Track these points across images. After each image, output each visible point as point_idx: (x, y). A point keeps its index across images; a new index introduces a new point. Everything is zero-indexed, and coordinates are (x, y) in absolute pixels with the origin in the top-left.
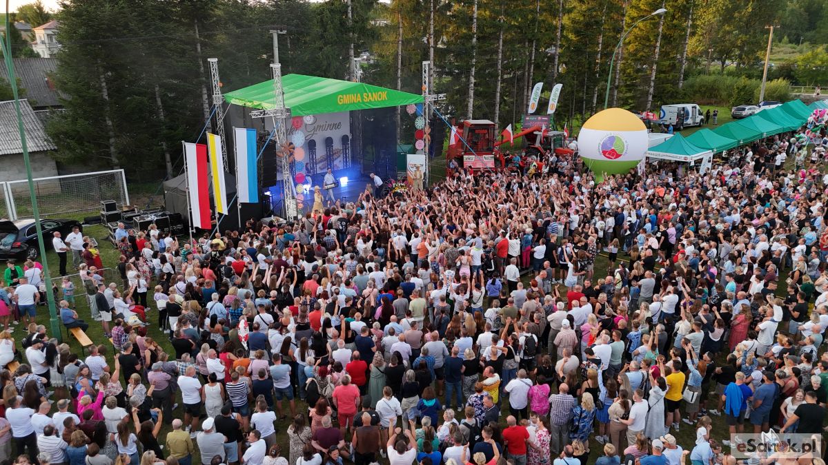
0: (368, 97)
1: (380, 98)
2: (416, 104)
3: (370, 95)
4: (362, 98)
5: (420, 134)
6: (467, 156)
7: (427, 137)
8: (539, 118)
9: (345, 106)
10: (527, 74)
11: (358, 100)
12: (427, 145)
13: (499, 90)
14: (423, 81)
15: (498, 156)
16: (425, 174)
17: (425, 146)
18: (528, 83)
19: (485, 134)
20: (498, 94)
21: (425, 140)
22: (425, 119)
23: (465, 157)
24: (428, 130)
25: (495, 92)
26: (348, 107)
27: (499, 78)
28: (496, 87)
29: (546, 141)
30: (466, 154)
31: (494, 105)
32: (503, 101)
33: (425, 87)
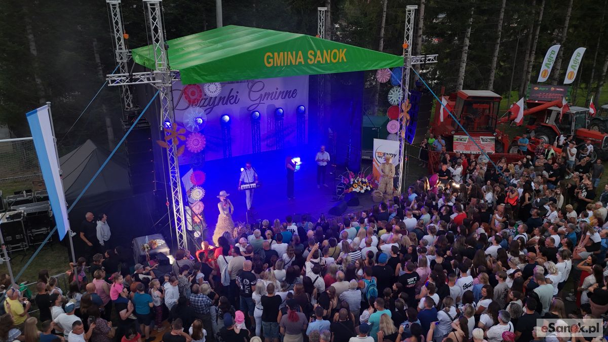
0: (315, 56)
1: (335, 58)
2: (391, 69)
3: (319, 53)
4: (306, 58)
5: (395, 112)
6: (458, 136)
7: (405, 116)
8: (553, 89)
9: (277, 70)
10: (531, 37)
12: (404, 128)
13: (496, 54)
14: (405, 36)
15: (500, 138)
16: (397, 167)
17: (401, 128)
18: (532, 47)
19: (484, 109)
20: (496, 59)
21: (401, 120)
22: (404, 90)
23: (456, 137)
24: (406, 106)
25: (492, 55)
26: (281, 71)
27: (499, 41)
28: (493, 51)
29: (565, 120)
30: (457, 133)
31: (489, 71)
32: (499, 66)
33: (408, 44)
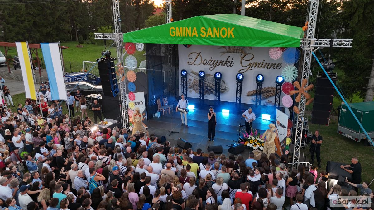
0: (206, 31)
2: (283, 49)
9: (178, 39)
11: (193, 34)
26: (181, 40)
